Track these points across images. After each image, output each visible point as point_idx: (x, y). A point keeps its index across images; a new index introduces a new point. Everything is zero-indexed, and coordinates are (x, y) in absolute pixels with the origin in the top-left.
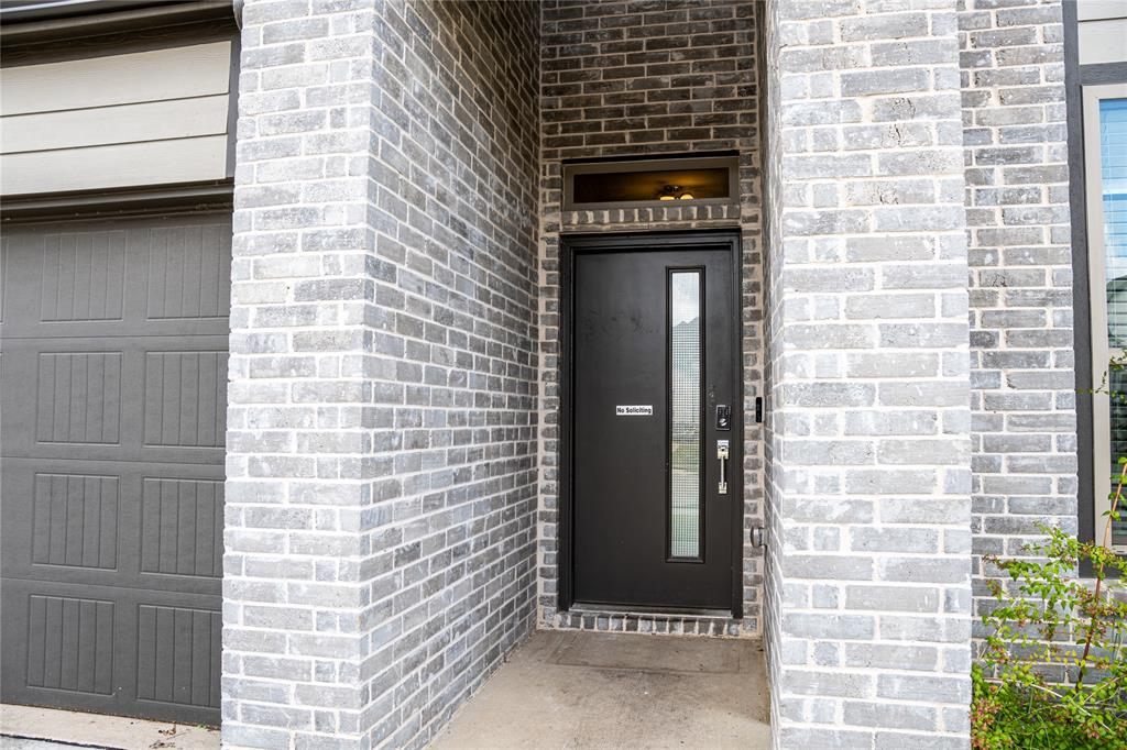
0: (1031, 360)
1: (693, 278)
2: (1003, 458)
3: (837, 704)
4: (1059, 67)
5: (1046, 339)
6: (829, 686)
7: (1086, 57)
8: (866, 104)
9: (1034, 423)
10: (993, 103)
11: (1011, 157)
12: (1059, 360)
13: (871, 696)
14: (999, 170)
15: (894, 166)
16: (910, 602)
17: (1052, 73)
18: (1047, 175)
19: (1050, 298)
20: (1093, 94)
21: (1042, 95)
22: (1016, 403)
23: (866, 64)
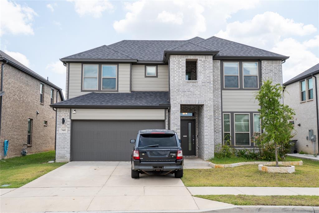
0: (219, 133)
1: (191, 123)
2: (217, 139)
3: (207, 152)
4: (221, 112)
5: (220, 131)
6: (207, 151)
7: (223, 111)
8: (209, 120)
9: (219, 137)
10: (216, 114)
11: (218, 118)
12: (221, 133)
13: (209, 151)
14: (217, 119)
15: (210, 123)
16: (211, 146)
17: (220, 113)
18: (220, 120)
19: (220, 128)
20: (223, 114)
21: (220, 114)
22: (218, 136)
23: (209, 118)
